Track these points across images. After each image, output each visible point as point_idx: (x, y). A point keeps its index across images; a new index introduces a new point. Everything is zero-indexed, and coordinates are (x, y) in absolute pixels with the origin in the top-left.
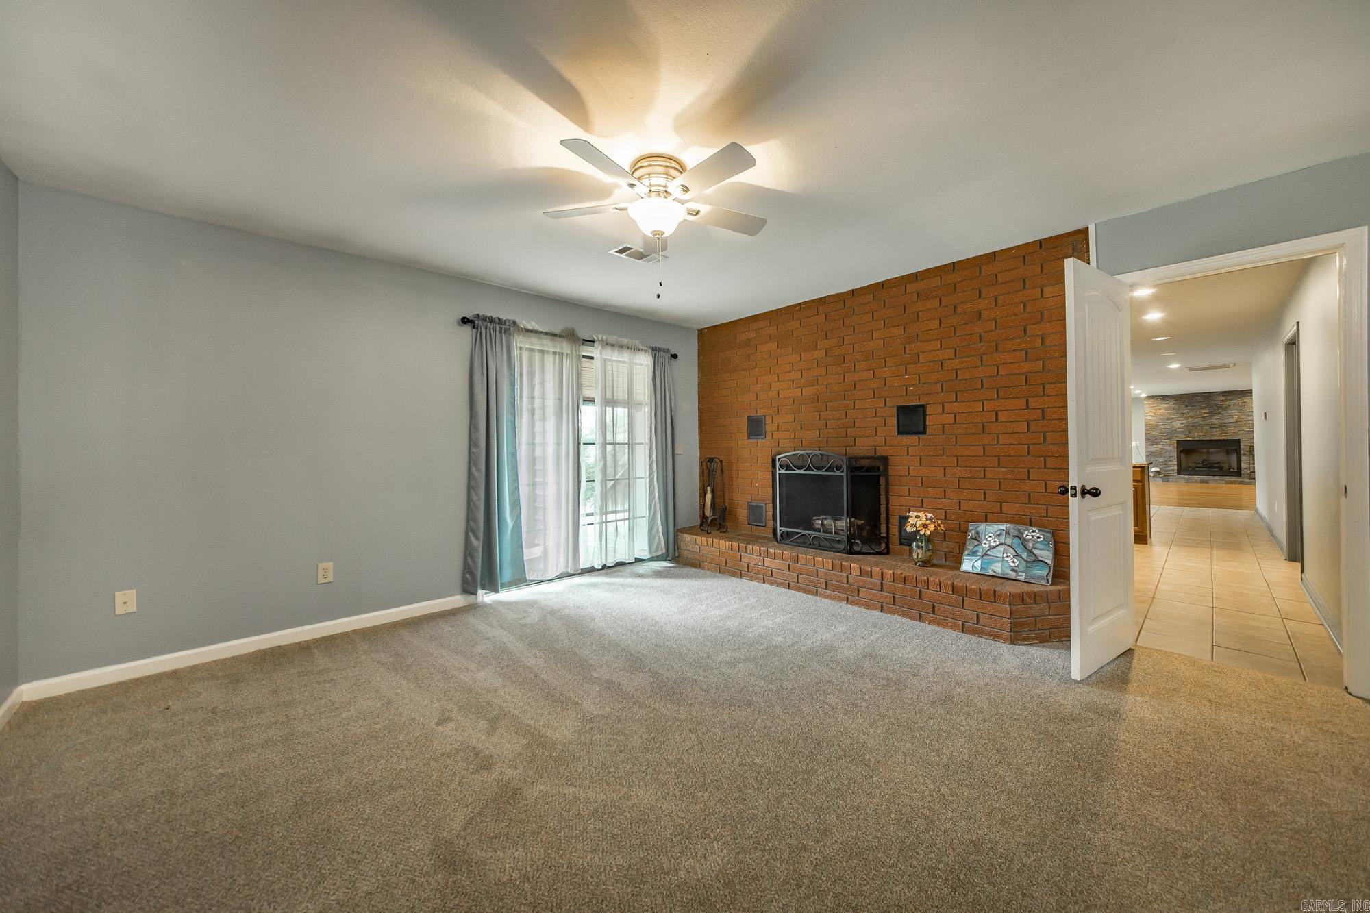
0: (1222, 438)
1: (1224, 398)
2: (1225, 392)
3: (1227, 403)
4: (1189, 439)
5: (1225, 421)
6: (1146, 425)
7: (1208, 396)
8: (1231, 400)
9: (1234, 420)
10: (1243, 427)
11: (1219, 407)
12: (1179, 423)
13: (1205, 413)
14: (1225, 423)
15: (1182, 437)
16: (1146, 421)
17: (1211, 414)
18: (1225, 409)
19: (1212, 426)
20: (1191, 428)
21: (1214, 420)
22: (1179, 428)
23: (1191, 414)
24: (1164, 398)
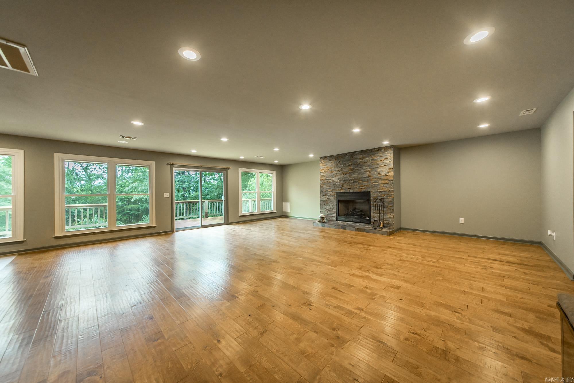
0: (359, 190)
1: (361, 156)
2: (362, 151)
3: (363, 160)
4: (342, 191)
5: (362, 176)
6: (320, 180)
7: (353, 154)
8: (365, 157)
9: (366, 175)
10: (372, 181)
11: (358, 164)
12: (337, 178)
13: (351, 170)
14: (362, 178)
15: (338, 190)
16: (321, 177)
17: (354, 171)
18: (362, 166)
19: (355, 181)
20: (344, 182)
21: (355, 176)
22: (337, 183)
23: (344, 170)
24: (330, 158)
